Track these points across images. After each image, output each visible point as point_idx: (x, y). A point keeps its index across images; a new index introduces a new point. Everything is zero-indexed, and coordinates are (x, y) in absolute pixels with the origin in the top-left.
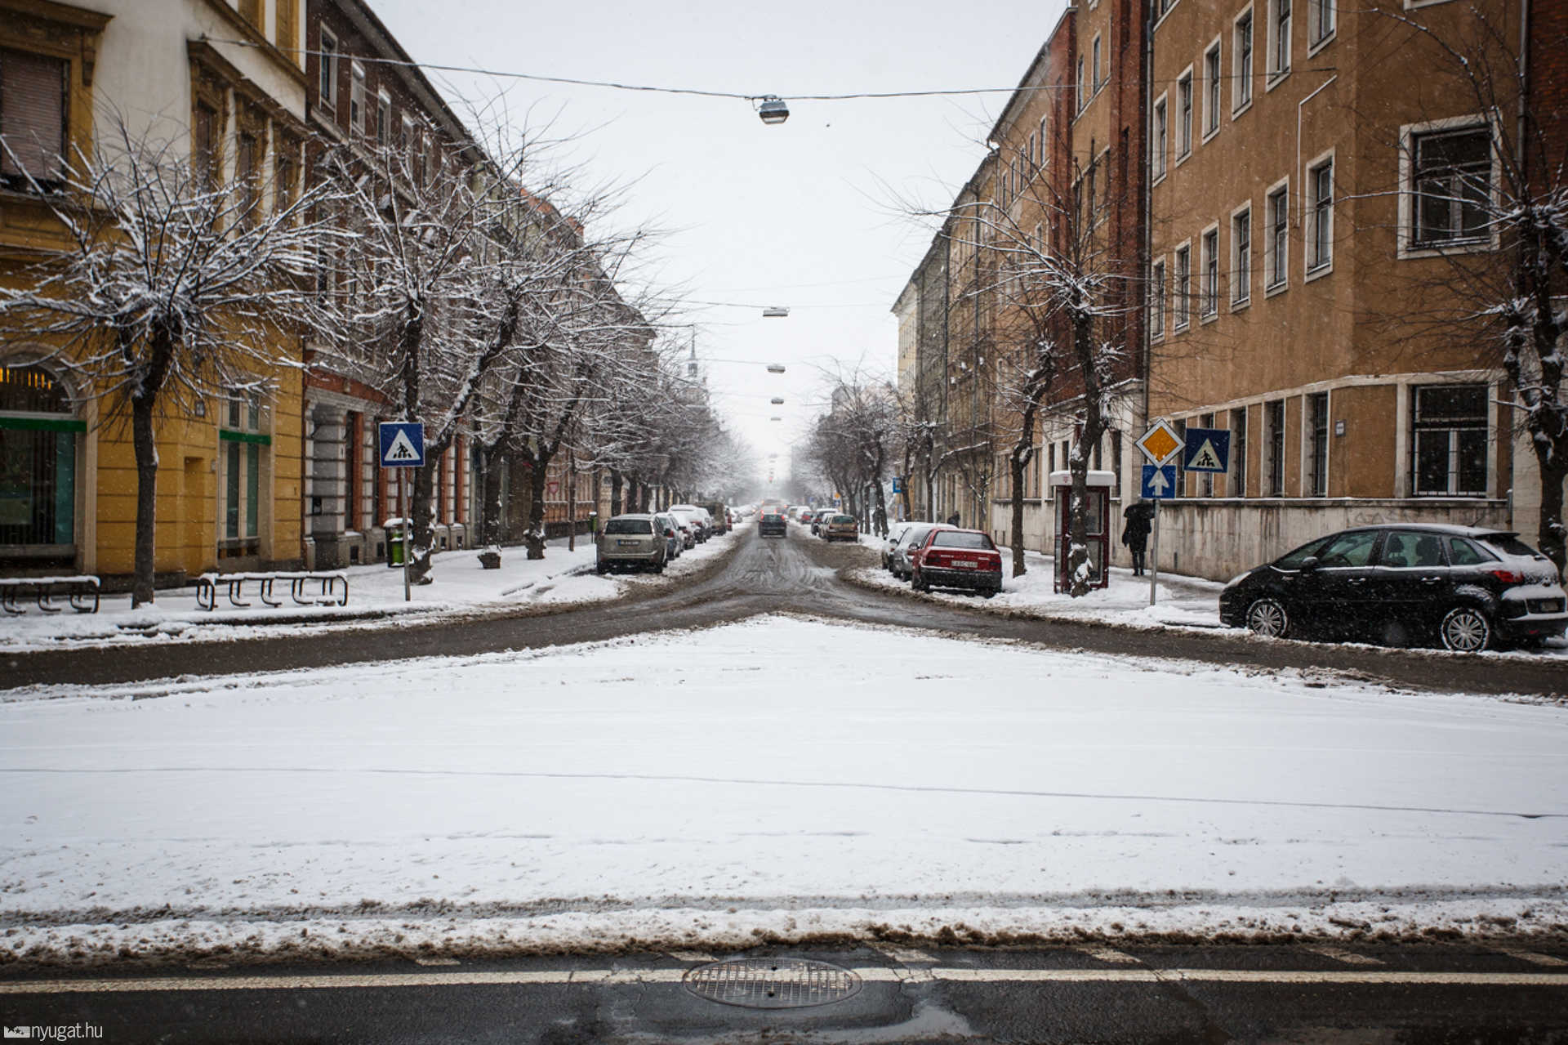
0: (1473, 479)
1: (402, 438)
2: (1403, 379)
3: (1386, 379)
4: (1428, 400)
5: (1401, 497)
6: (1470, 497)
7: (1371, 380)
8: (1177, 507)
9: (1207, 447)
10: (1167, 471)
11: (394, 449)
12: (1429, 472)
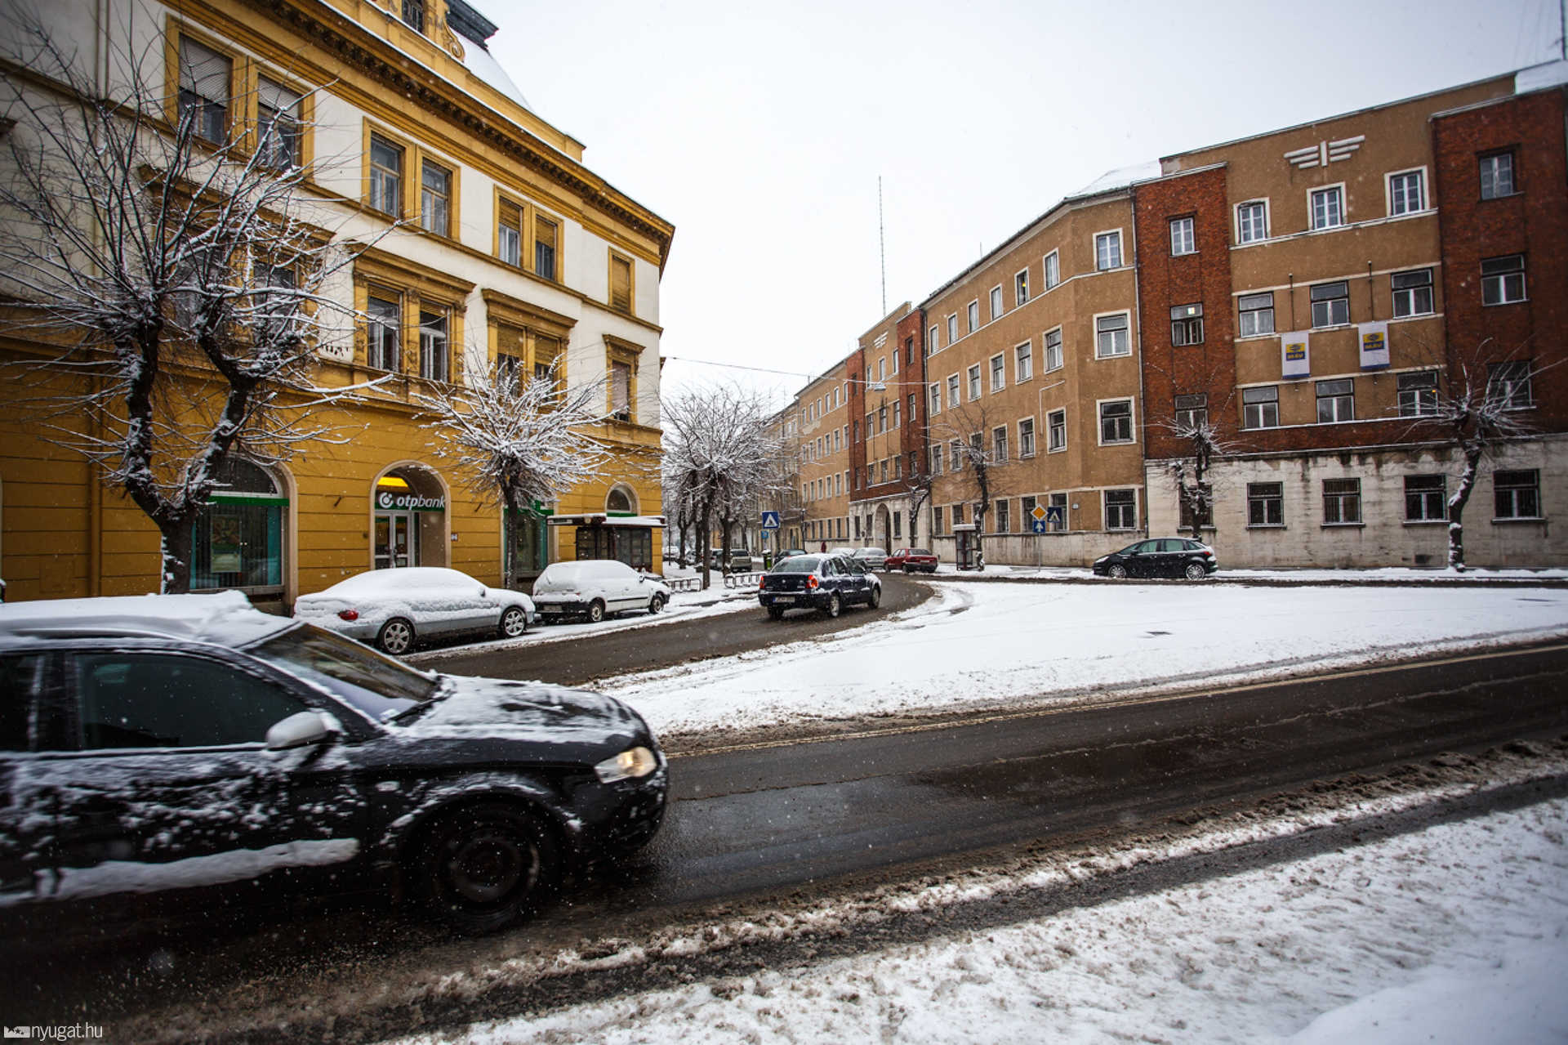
0: (1129, 522)
1: (770, 517)
2: (1102, 489)
3: (1096, 489)
4: (1110, 495)
5: (1104, 530)
6: (1129, 529)
7: (1090, 489)
8: (941, 539)
9: (1055, 514)
10: (1043, 523)
11: (768, 522)
12: (1113, 520)
